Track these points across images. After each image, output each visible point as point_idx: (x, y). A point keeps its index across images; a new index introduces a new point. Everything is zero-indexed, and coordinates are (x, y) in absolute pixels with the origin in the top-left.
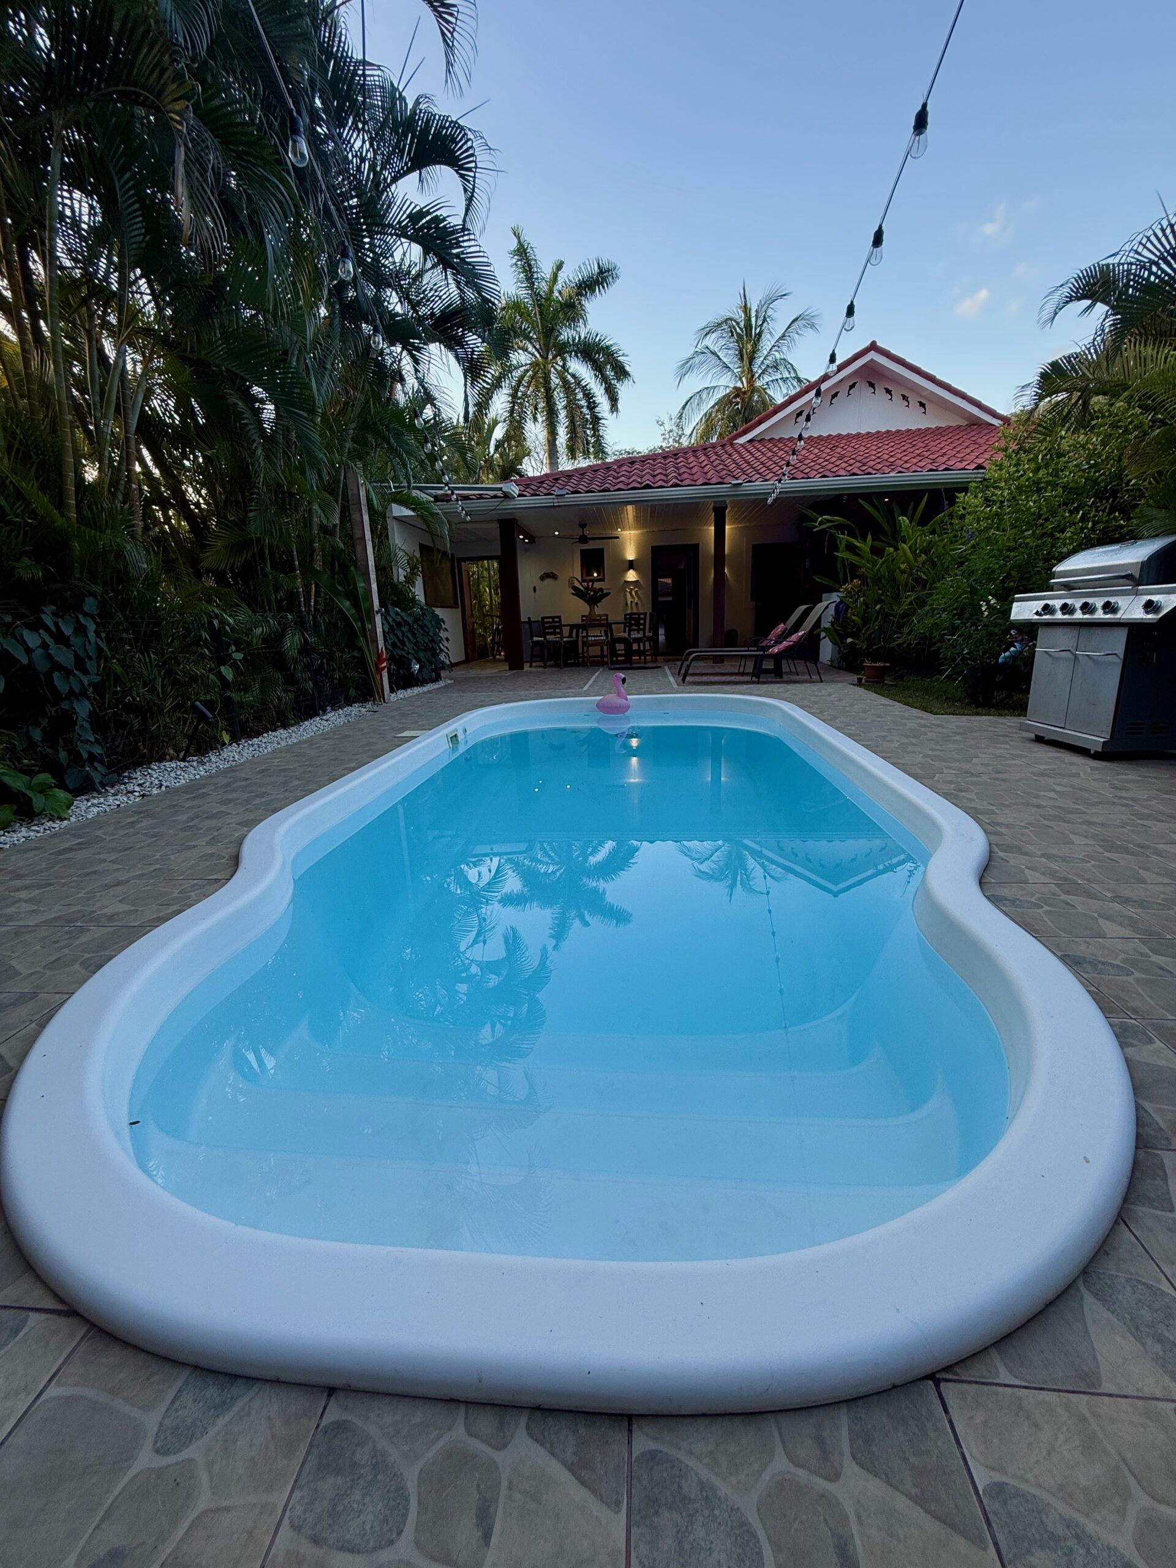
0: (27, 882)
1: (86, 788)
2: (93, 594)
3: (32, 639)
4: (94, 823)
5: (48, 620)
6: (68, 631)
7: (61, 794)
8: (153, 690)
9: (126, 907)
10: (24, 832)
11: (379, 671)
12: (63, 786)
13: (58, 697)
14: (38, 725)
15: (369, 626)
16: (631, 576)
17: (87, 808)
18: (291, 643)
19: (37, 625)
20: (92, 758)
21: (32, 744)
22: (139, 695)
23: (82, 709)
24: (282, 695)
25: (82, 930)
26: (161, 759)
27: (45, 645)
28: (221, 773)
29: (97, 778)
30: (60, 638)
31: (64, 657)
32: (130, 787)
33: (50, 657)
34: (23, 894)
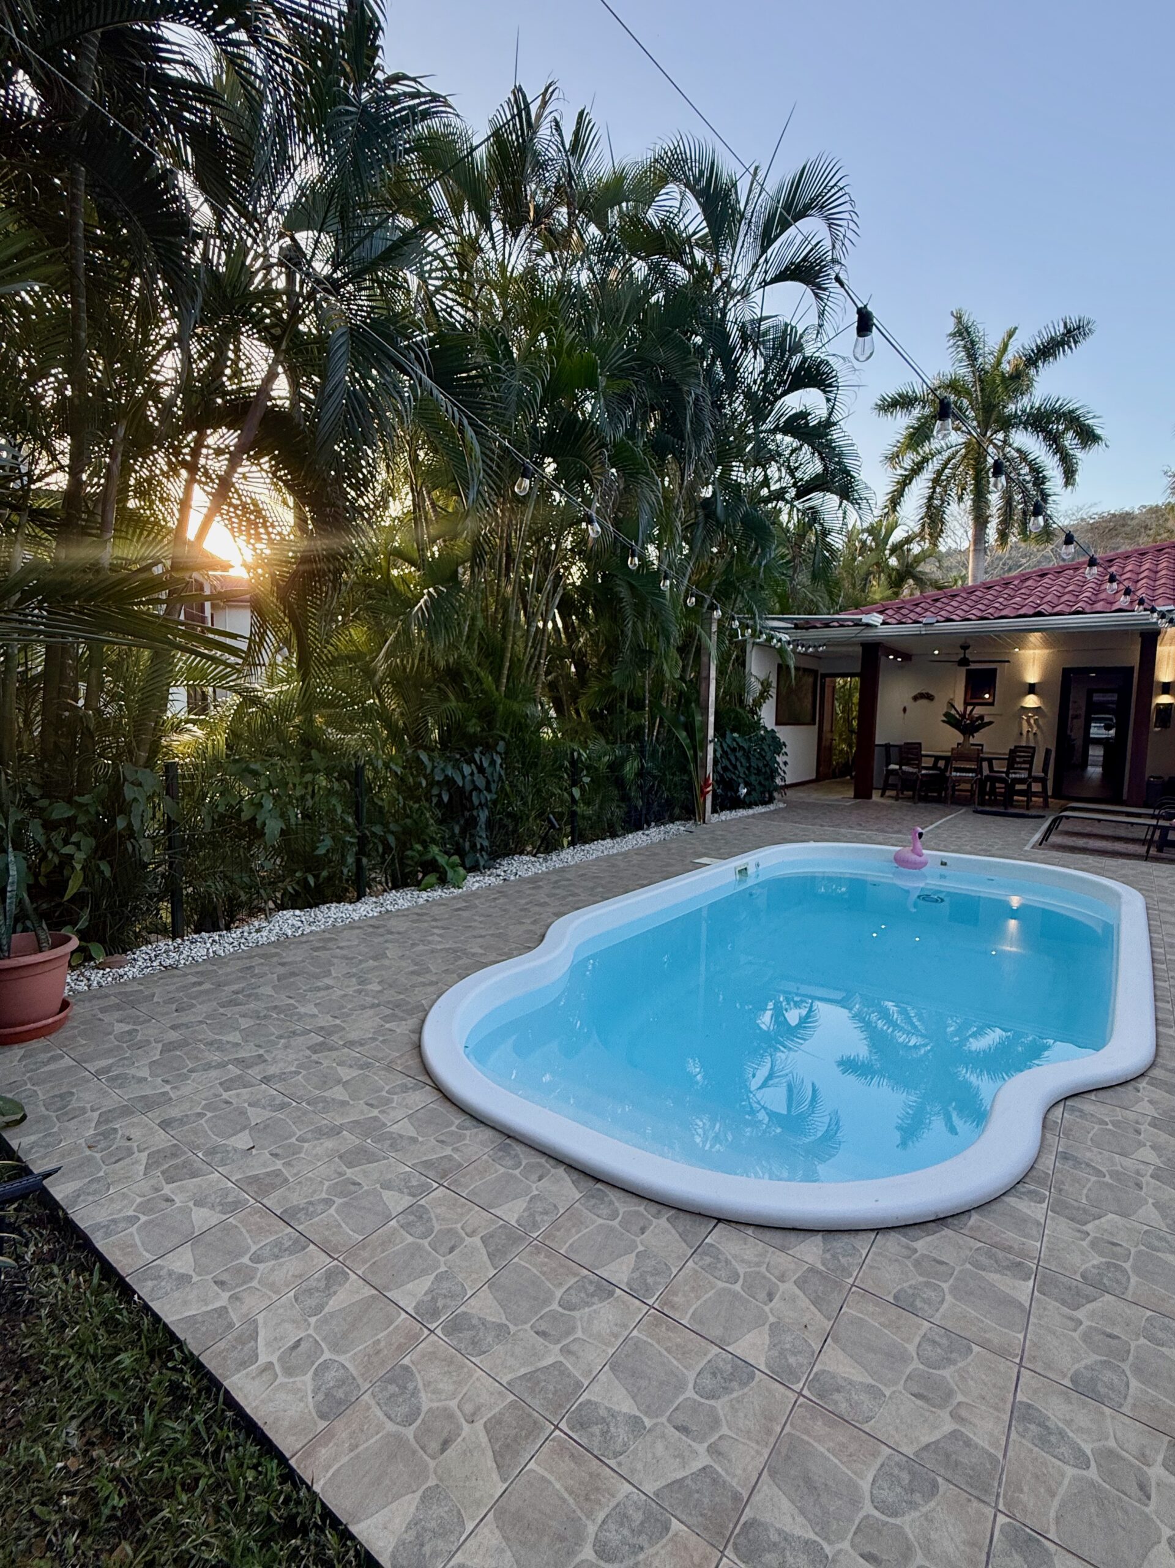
0: (439, 924)
1: (474, 868)
2: (503, 739)
3: (467, 770)
4: (474, 894)
5: (477, 757)
6: (486, 764)
7: (461, 871)
8: (525, 804)
9: (482, 951)
10: (439, 892)
11: (704, 794)
12: (463, 865)
13: (473, 808)
14: (458, 822)
15: (700, 754)
16: (1031, 701)
17: (474, 883)
18: (630, 768)
19: (470, 761)
20: (482, 848)
21: (453, 835)
22: (517, 806)
23: (483, 816)
24: (616, 811)
25: (460, 958)
26: (521, 853)
27: (472, 774)
28: (556, 871)
29: (482, 863)
30: (481, 770)
31: (480, 782)
32: (499, 872)
33: (473, 781)
34: (436, 931)
